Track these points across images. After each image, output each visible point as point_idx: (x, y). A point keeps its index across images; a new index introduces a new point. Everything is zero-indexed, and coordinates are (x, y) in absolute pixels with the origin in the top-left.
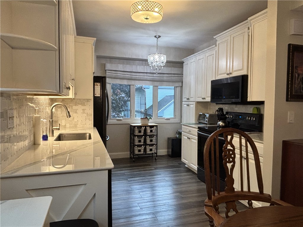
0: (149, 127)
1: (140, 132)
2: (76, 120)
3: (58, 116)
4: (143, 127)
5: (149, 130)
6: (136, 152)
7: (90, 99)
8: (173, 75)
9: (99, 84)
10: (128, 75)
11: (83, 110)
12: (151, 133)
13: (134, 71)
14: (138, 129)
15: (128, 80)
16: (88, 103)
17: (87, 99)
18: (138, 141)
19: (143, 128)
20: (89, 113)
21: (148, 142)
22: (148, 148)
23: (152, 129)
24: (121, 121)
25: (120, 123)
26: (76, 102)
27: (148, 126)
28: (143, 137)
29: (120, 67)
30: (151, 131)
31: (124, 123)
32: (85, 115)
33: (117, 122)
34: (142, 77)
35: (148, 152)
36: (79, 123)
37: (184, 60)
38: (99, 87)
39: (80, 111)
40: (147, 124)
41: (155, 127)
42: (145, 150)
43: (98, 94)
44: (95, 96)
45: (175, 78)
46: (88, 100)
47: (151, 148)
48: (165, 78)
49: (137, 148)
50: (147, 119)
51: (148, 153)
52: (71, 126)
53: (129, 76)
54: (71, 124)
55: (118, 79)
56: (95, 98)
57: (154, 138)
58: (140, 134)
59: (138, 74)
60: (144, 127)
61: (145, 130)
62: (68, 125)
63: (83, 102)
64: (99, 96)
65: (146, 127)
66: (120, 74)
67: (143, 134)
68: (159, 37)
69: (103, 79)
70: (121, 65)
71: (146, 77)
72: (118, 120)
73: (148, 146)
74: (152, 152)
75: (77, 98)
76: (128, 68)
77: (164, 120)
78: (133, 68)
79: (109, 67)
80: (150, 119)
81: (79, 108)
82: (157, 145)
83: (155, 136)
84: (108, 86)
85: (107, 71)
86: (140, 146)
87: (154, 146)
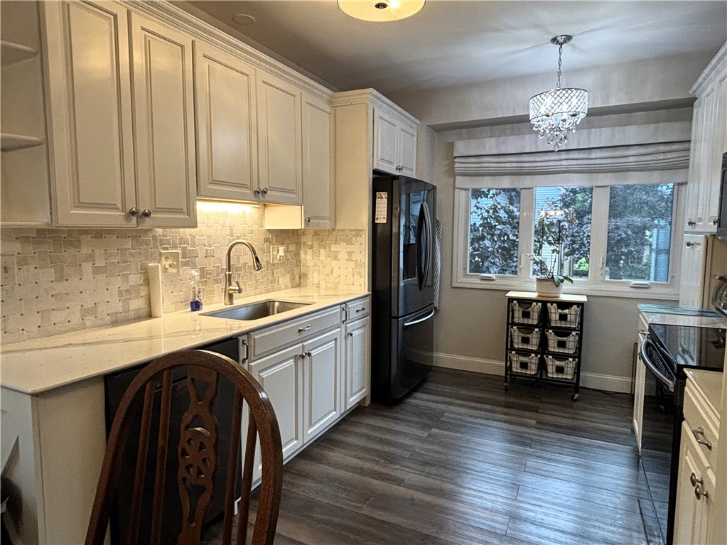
0: (555, 305)
1: (526, 315)
2: (335, 274)
3: (309, 265)
4: (534, 303)
5: (554, 313)
7: (361, 230)
8: (662, 148)
9: (384, 195)
10: (510, 164)
11: (348, 252)
12: (563, 322)
13: (527, 151)
14: (519, 306)
15: (513, 177)
16: (358, 238)
17: (355, 230)
18: (520, 339)
19: (536, 308)
20: (359, 262)
21: (553, 346)
22: (552, 364)
23: (566, 311)
24: (490, 282)
25: (488, 287)
26: (337, 236)
27: (552, 303)
28: (537, 330)
29: (490, 145)
30: (563, 317)
31: (495, 288)
32: (352, 264)
33: (479, 284)
34: (552, 163)
35: (552, 373)
36: (342, 281)
37: (695, 91)
38: (385, 201)
39: (343, 256)
40: (557, 295)
41: (575, 306)
42: (542, 366)
43: (382, 218)
44: (376, 222)
45: (669, 156)
46: (358, 232)
47: (558, 363)
48: (631, 159)
49: (517, 357)
51: (550, 375)
52: (329, 285)
53: (514, 165)
54: (329, 283)
55: (486, 177)
56: (374, 226)
57: (572, 338)
58: (526, 321)
60: (540, 304)
61: (544, 314)
62: (323, 284)
64: (385, 222)
65: (544, 303)
66: (489, 164)
67: (535, 322)
68: (568, 38)
69: (394, 181)
70: (493, 140)
71: (564, 163)
72: (483, 279)
73: (550, 357)
74: (564, 377)
75: (338, 227)
76: (512, 144)
77: (627, 289)
78: (527, 144)
79: (461, 148)
80: (562, 281)
81: (341, 248)
82: (579, 357)
83: (574, 333)
84: (461, 196)
85: (456, 160)
86: (526, 353)
87: (571, 359)
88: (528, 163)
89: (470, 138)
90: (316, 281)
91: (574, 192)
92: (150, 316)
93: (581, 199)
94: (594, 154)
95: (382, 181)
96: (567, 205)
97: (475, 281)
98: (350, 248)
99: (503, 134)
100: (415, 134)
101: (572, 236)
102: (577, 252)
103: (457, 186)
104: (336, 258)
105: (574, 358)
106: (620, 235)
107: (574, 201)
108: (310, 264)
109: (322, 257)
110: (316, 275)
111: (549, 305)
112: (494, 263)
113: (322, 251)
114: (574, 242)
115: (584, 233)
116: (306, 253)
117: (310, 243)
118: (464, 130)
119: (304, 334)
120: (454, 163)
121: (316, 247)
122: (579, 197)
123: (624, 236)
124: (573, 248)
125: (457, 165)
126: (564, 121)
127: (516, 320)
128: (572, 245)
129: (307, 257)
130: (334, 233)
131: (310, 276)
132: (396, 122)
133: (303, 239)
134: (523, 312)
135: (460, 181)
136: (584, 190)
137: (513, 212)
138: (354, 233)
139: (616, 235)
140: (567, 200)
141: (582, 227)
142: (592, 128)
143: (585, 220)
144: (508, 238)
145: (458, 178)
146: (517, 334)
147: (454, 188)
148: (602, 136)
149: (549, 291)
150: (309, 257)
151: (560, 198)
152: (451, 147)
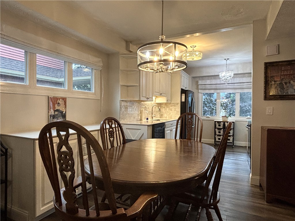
2: (171, 114)
5: (227, 125)
6: (217, 140)
9: (184, 95)
10: (214, 87)
14: (218, 123)
15: (214, 90)
25: (208, 119)
27: (226, 122)
28: (222, 129)
29: (208, 82)
31: (211, 119)
36: (173, 116)
38: (184, 96)
39: (173, 110)
43: (183, 100)
44: (182, 101)
46: (177, 104)
48: (245, 86)
49: (217, 137)
50: (226, 117)
52: (169, 117)
55: (207, 90)
56: (181, 102)
58: (219, 127)
59: (221, 85)
60: (223, 123)
61: (224, 125)
62: (167, 117)
63: (175, 105)
64: (184, 101)
65: (224, 122)
66: (208, 87)
67: (222, 127)
68: (228, 59)
69: (186, 91)
70: (209, 80)
72: (207, 117)
74: (230, 141)
75: (172, 102)
76: (214, 82)
77: (245, 119)
78: (218, 82)
79: (200, 82)
80: (228, 117)
81: (173, 108)
82: (234, 136)
83: (232, 130)
84: (200, 95)
85: (199, 85)
86: (220, 135)
87: (231, 137)
88: (218, 86)
89: (202, 80)
90: (165, 116)
91: (230, 94)
92: (141, 120)
93: (232, 96)
94: (236, 85)
95: (183, 91)
96: (227, 98)
97: (204, 118)
98: (175, 108)
99: (211, 79)
100: (188, 79)
101: (230, 109)
102: (232, 115)
103: (199, 92)
104: (171, 110)
105: (232, 136)
106: (246, 109)
107: (230, 97)
108: (164, 112)
109: (167, 110)
110: (166, 115)
111: (225, 123)
112: (208, 114)
113: (167, 109)
114: (231, 111)
115: (234, 108)
116: (163, 109)
117: (164, 107)
118: (201, 78)
119: (172, 125)
120: (198, 86)
121: (166, 108)
122: (232, 95)
123: (248, 109)
124: (230, 113)
125: (199, 87)
126: (228, 77)
127: (217, 127)
128: (230, 112)
129: (163, 110)
130: (171, 104)
131: (164, 115)
132: (185, 77)
133: (162, 106)
134: (219, 125)
135: (200, 91)
136: (233, 93)
137: (212, 99)
138: (176, 104)
139: (245, 108)
140: (227, 96)
141: (233, 106)
142: (235, 78)
143: (234, 103)
144: (211, 107)
145: (199, 90)
146: (217, 131)
147: (198, 93)
148: (237, 80)
149: (225, 119)
150: (164, 110)
151: (225, 96)
152: (197, 82)
